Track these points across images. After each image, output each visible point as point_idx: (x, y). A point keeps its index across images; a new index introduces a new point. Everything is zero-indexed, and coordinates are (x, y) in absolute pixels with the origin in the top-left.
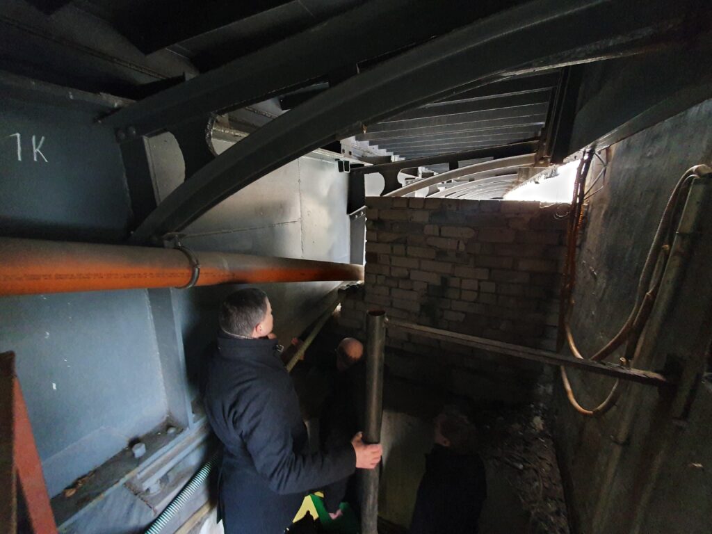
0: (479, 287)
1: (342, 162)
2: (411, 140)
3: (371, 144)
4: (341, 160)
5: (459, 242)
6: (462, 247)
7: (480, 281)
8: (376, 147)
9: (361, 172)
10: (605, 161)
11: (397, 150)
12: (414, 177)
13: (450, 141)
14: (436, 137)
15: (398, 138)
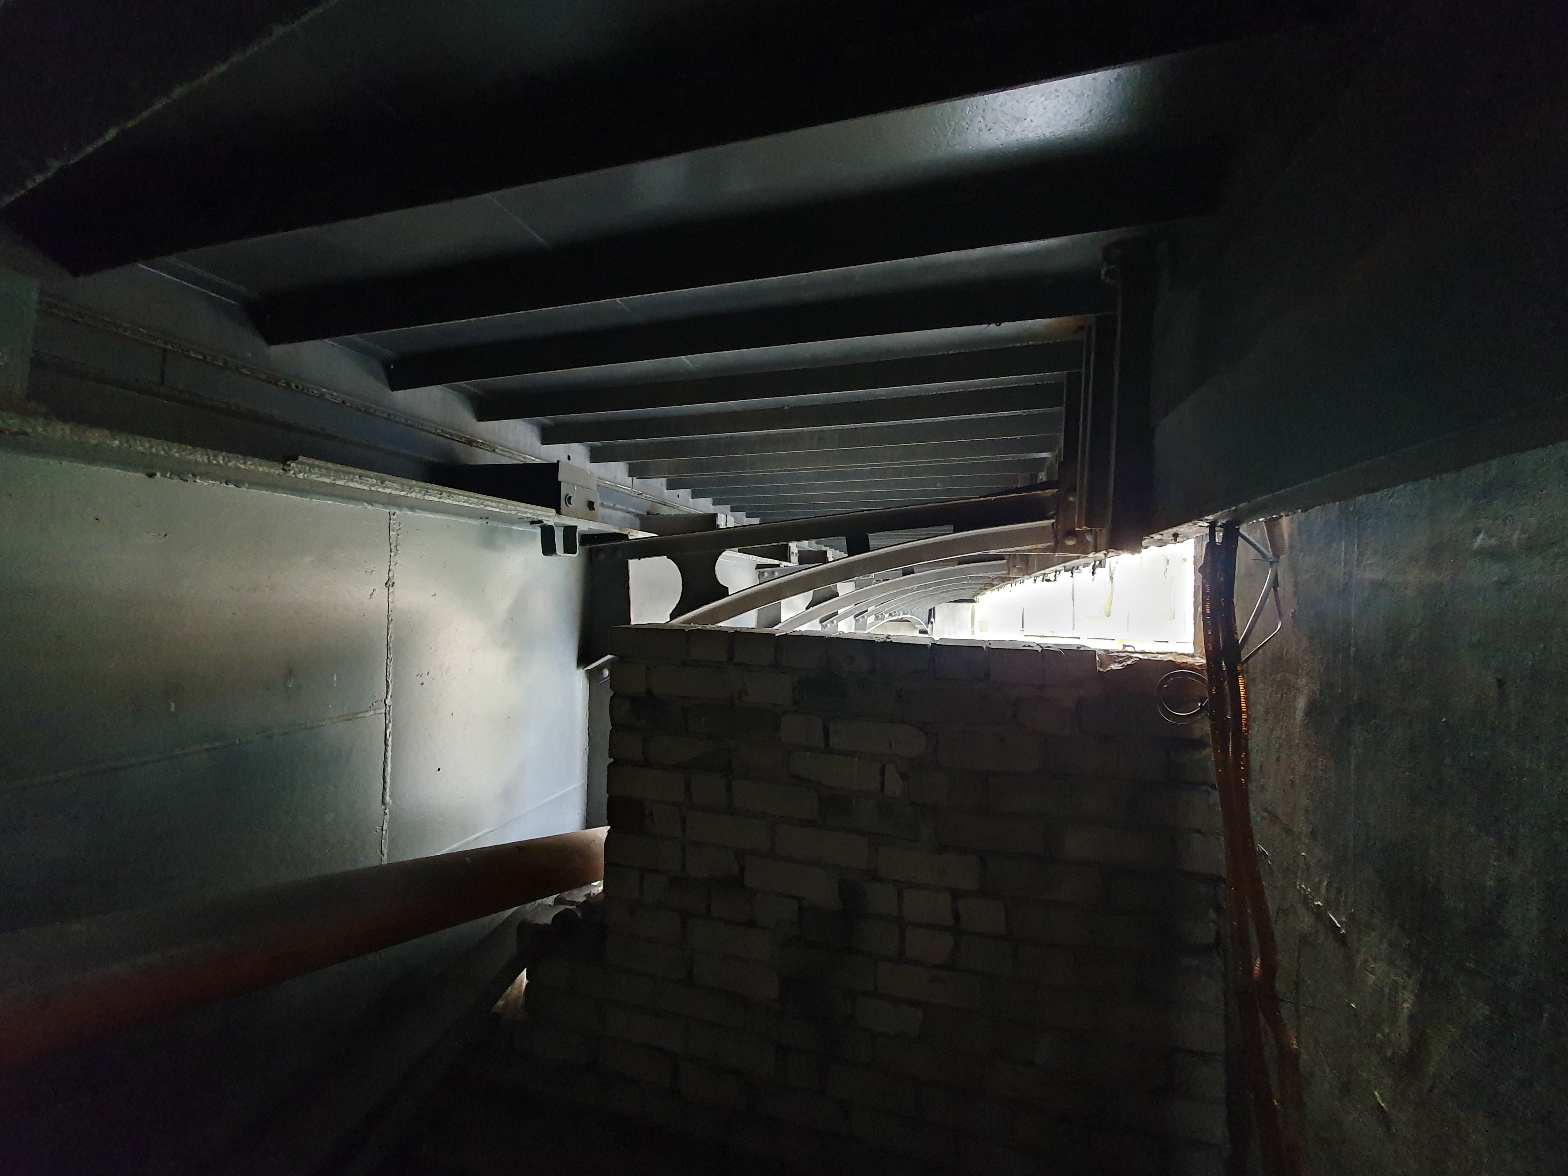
0: (957, 917)
1: (551, 528)
2: (761, 480)
3: (671, 486)
4: (550, 522)
5: (883, 771)
6: (894, 786)
7: (956, 894)
8: (685, 493)
9: (620, 555)
10: (1269, 554)
11: (735, 500)
12: (776, 562)
13: (852, 486)
14: (820, 476)
15: (731, 474)
